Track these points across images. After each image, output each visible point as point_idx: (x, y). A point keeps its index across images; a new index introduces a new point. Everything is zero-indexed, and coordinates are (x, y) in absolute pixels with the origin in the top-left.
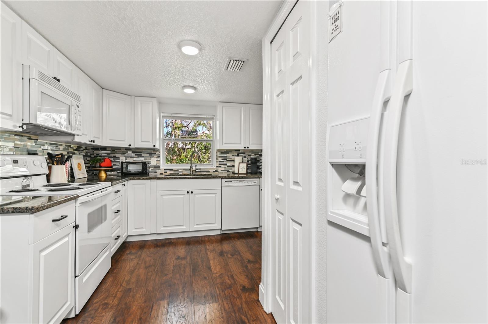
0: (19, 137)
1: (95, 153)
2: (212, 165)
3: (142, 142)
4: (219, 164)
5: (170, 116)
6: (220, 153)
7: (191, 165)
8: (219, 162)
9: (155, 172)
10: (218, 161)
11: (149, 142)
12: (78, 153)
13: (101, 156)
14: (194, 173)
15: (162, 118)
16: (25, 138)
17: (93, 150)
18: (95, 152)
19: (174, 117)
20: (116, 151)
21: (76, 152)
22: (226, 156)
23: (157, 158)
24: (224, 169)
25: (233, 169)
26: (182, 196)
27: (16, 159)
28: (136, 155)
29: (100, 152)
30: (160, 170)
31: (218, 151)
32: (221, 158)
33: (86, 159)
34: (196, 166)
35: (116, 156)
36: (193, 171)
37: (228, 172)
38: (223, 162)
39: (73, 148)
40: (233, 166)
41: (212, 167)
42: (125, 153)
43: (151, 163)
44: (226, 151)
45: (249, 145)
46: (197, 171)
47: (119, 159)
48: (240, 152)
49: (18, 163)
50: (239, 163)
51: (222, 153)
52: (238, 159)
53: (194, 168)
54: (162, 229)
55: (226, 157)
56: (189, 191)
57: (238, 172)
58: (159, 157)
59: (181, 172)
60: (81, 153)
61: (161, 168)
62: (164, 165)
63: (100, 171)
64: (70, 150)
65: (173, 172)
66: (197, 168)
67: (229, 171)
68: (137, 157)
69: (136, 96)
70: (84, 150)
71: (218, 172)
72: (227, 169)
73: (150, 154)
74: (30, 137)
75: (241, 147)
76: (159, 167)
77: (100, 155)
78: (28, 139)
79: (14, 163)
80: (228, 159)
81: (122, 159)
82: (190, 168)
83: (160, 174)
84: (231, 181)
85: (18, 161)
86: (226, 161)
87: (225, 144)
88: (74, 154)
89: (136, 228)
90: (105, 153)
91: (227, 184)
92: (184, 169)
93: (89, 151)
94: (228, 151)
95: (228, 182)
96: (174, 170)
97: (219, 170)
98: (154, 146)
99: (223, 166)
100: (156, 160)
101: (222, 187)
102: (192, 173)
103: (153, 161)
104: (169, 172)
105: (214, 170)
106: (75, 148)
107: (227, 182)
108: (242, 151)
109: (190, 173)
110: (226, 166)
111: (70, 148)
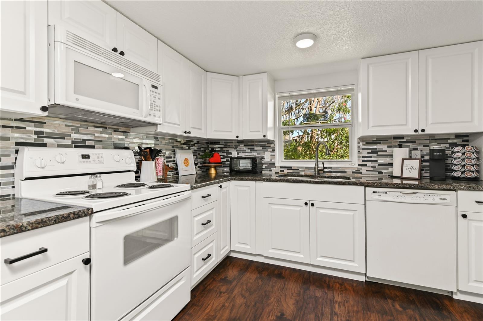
0: (101, 129)
1: (210, 148)
2: (351, 161)
3: (250, 132)
4: (363, 161)
5: (288, 96)
6: (365, 143)
7: (317, 161)
8: (363, 157)
9: (269, 171)
10: (361, 155)
11: (259, 131)
12: (187, 147)
13: (215, 151)
14: (322, 174)
15: (278, 100)
16: (112, 131)
17: (209, 145)
18: (210, 146)
19: (293, 96)
20: (228, 144)
21: (184, 146)
22: (375, 147)
23: (271, 152)
24: (372, 169)
25: (390, 169)
26: (299, 209)
27: (88, 154)
28: (248, 149)
29: (215, 147)
30: (275, 167)
31: (361, 139)
32: (367, 151)
33: (199, 154)
34: (323, 164)
35: (228, 151)
36: (319, 171)
37: (379, 173)
38: (371, 157)
39: (180, 142)
40: (391, 165)
41: (351, 165)
42: (237, 147)
43: (264, 159)
44: (375, 139)
45: (426, 126)
46: (325, 170)
47: (231, 154)
48: (405, 140)
49: (89, 158)
50: (403, 160)
51: (368, 143)
52: (399, 153)
53: (321, 166)
54: (270, 251)
55: (377, 149)
56: (308, 202)
57: (400, 175)
58: (274, 151)
59: (302, 171)
60: (191, 148)
61: (277, 165)
62: (280, 161)
63: (211, 167)
64: (176, 144)
65: (291, 171)
66: (324, 167)
67: (382, 173)
68: (249, 151)
69: (244, 76)
70: (195, 144)
71: (361, 173)
72: (377, 169)
73: (264, 147)
74: (119, 129)
75: (407, 131)
76: (275, 164)
77: (214, 149)
78: (115, 131)
79: (83, 158)
80: (379, 153)
81: (234, 154)
82: (314, 166)
83: (276, 172)
84: (386, 193)
85: (90, 156)
86: (376, 155)
87: (373, 126)
88: (181, 148)
89: (239, 243)
90: (219, 147)
91: (376, 196)
92: (306, 168)
93: (203, 145)
94: (380, 140)
95: (379, 192)
96: (293, 168)
97: (363, 170)
98: (264, 136)
99: (369, 164)
100: (271, 155)
101: (367, 202)
102: (319, 174)
103: (267, 156)
104: (286, 171)
105: (355, 171)
106: (183, 142)
107: (376, 192)
108: (409, 138)
109: (315, 174)
110: (376, 165)
111: (176, 142)
